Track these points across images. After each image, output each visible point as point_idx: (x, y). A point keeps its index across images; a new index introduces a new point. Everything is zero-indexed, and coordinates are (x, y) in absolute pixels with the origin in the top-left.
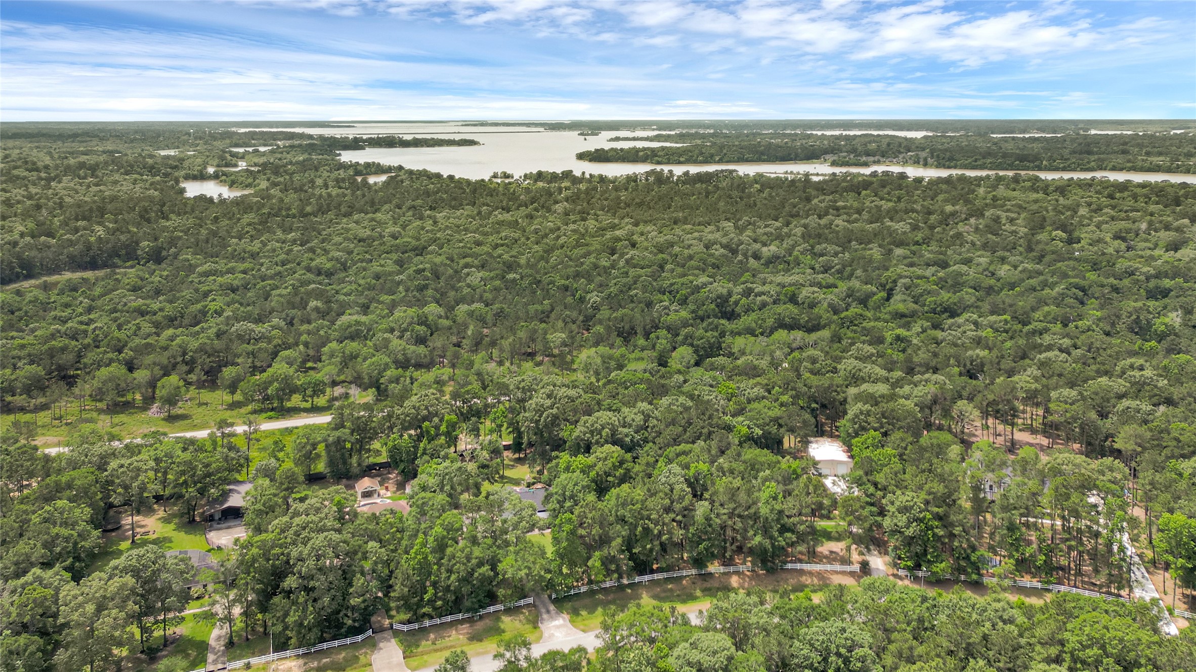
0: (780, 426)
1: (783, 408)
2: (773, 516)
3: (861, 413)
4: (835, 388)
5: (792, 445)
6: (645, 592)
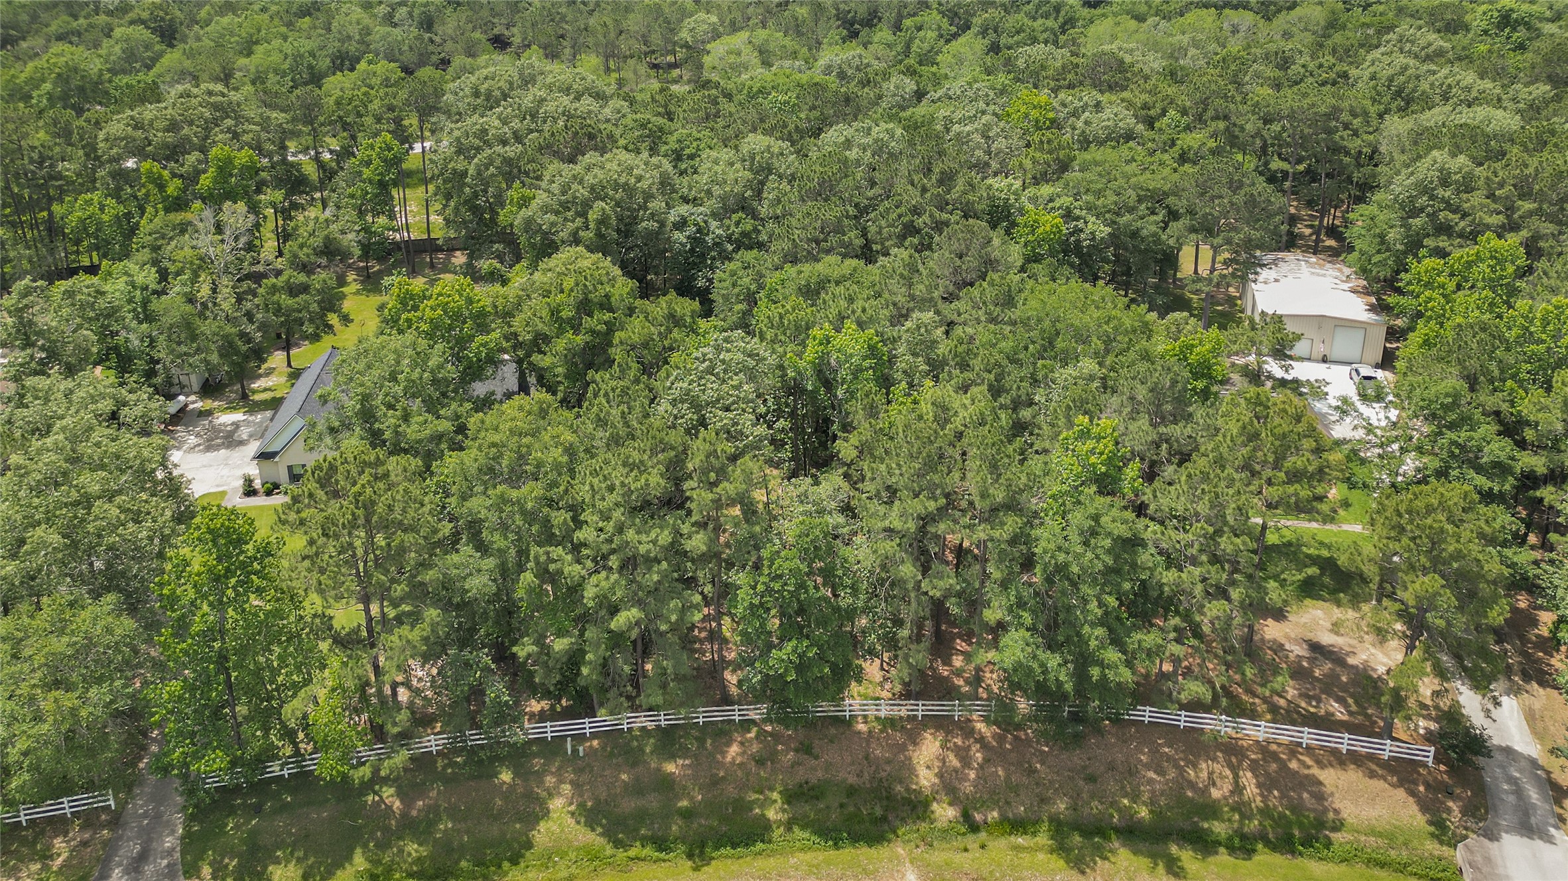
0: (1173, 215)
1: (1187, 167)
2: (1097, 558)
3: (1445, 182)
4: (1345, 117)
5: (1204, 270)
6: (567, 788)
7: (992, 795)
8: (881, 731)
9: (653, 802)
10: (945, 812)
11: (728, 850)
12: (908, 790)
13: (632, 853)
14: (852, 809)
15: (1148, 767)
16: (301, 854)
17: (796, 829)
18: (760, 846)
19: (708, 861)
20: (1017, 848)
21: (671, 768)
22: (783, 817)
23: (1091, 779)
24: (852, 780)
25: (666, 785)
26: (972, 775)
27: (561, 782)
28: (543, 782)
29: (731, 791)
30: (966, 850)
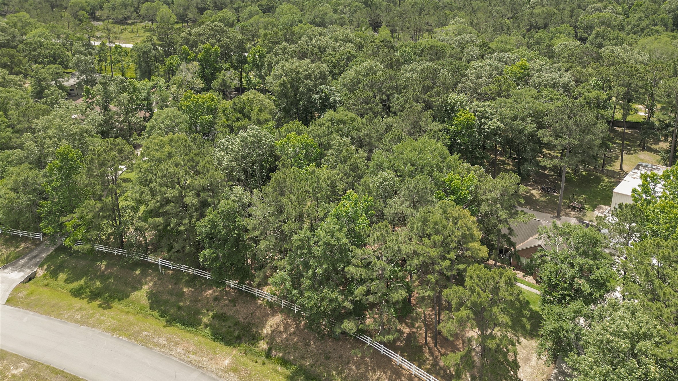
6: (151, 283)
7: (285, 347)
8: (265, 306)
9: (173, 299)
10: (263, 345)
11: (180, 326)
12: (257, 332)
13: (153, 313)
14: (232, 330)
15: (354, 363)
16: (70, 272)
17: (208, 328)
18: (191, 328)
19: (170, 326)
20: (276, 371)
21: (185, 290)
22: (208, 322)
23: (328, 358)
24: (241, 320)
25: (181, 295)
26: (284, 336)
27: (151, 280)
28: (146, 278)
29: (199, 306)
30: (256, 362)
